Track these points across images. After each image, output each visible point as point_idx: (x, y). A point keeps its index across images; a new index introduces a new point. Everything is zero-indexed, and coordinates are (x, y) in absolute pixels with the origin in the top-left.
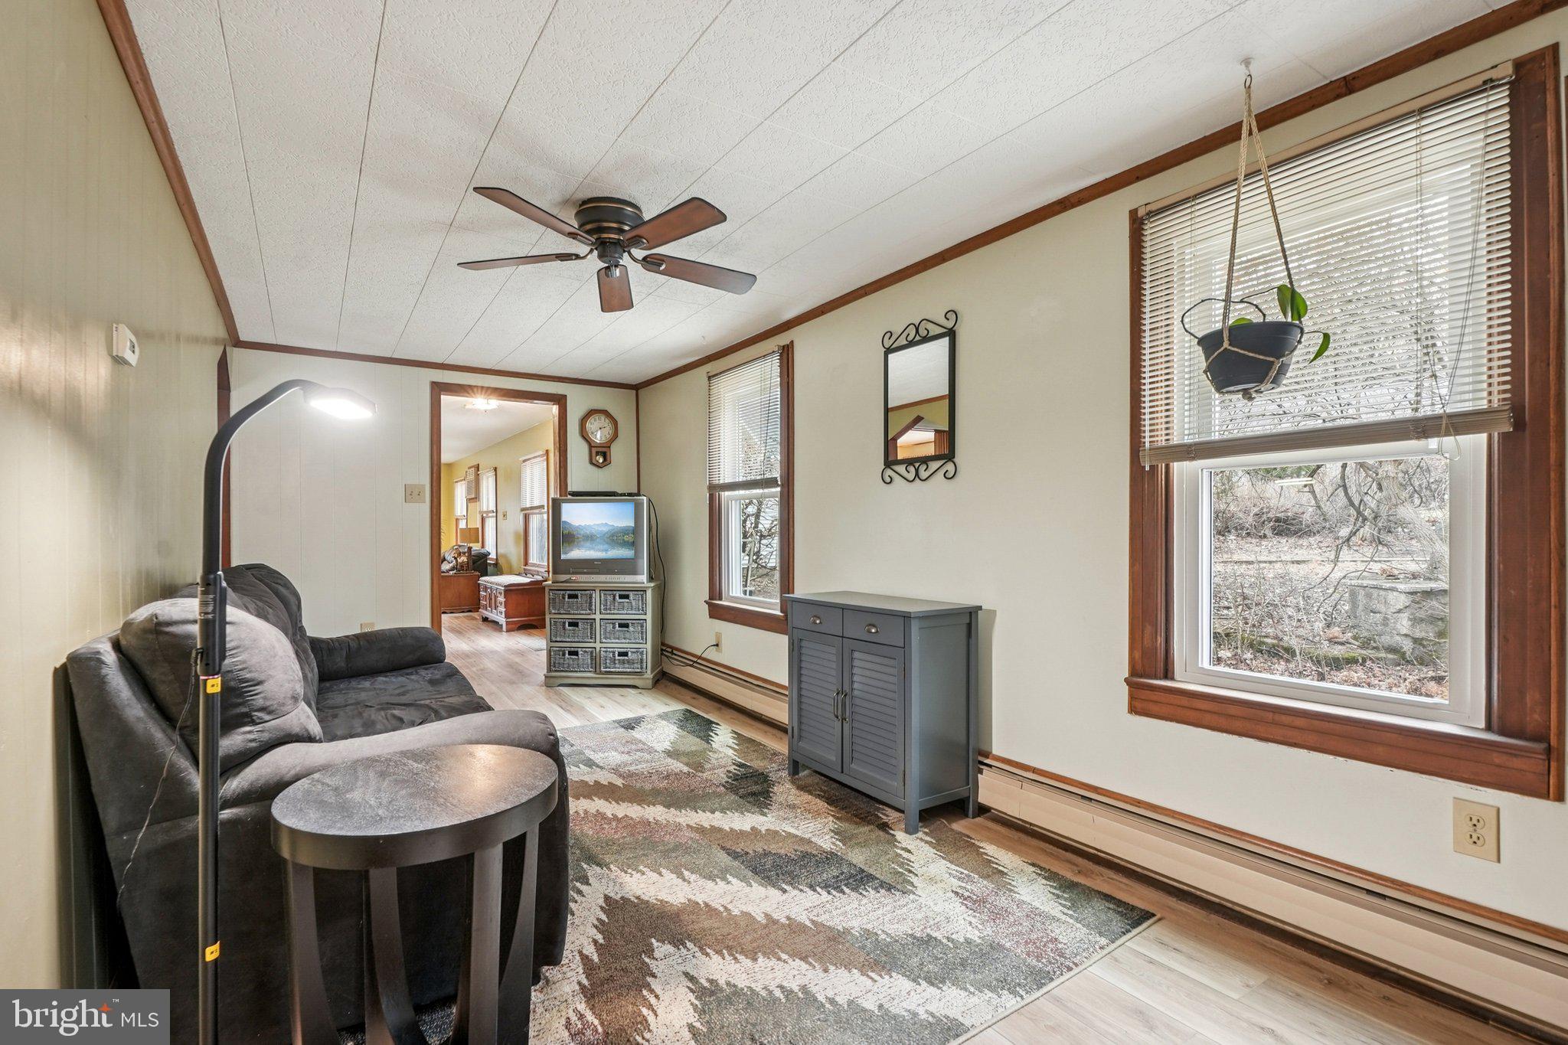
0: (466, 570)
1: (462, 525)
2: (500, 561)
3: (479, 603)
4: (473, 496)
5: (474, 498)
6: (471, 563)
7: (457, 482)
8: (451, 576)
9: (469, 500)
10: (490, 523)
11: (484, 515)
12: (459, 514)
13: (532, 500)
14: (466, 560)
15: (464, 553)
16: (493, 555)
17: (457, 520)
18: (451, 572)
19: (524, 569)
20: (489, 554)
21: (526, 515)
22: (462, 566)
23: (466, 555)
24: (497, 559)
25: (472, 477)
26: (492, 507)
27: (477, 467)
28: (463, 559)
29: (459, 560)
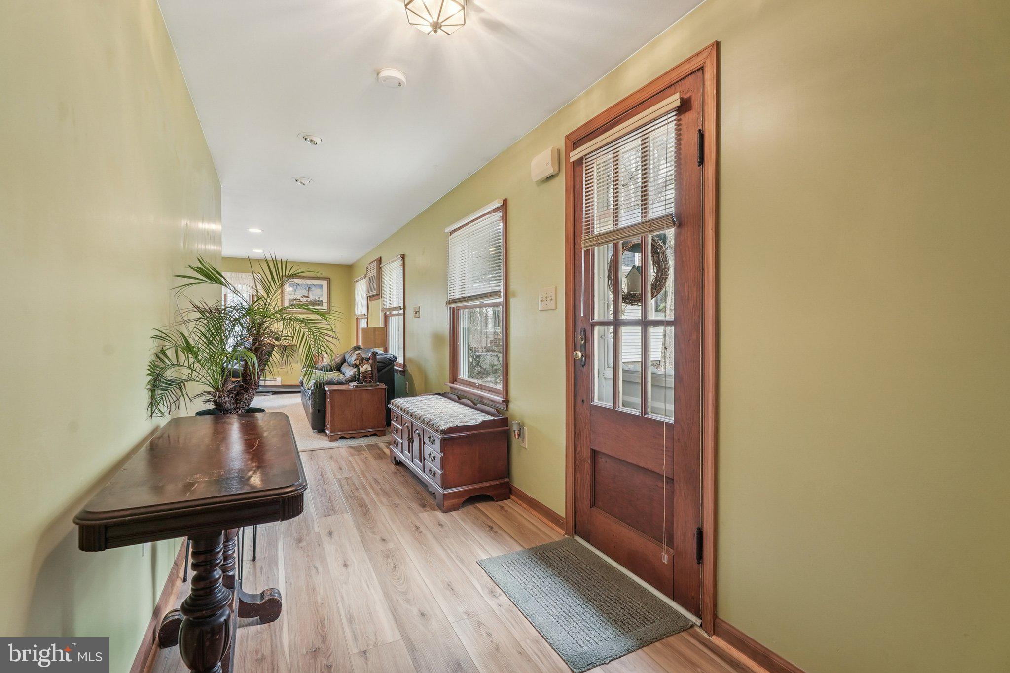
0: (370, 382)
1: (363, 324)
2: (409, 368)
3: (389, 424)
4: (375, 293)
5: (375, 295)
6: (376, 371)
7: (356, 281)
8: (351, 390)
9: (370, 298)
10: (395, 324)
11: (388, 313)
12: (359, 313)
13: (463, 288)
14: (369, 369)
15: (368, 360)
16: (400, 360)
17: (357, 319)
18: (352, 384)
19: (451, 388)
20: (396, 359)
21: (454, 309)
22: (365, 377)
23: (370, 361)
24: (404, 365)
25: (373, 272)
26: (397, 302)
27: (380, 261)
28: (366, 367)
29: (362, 369)
